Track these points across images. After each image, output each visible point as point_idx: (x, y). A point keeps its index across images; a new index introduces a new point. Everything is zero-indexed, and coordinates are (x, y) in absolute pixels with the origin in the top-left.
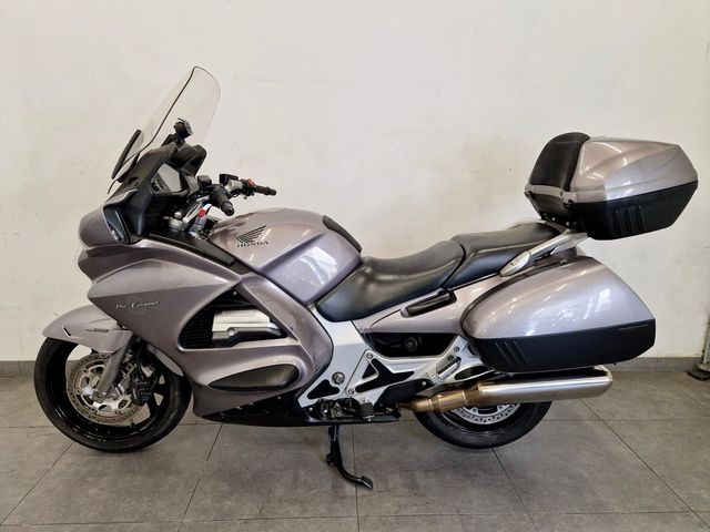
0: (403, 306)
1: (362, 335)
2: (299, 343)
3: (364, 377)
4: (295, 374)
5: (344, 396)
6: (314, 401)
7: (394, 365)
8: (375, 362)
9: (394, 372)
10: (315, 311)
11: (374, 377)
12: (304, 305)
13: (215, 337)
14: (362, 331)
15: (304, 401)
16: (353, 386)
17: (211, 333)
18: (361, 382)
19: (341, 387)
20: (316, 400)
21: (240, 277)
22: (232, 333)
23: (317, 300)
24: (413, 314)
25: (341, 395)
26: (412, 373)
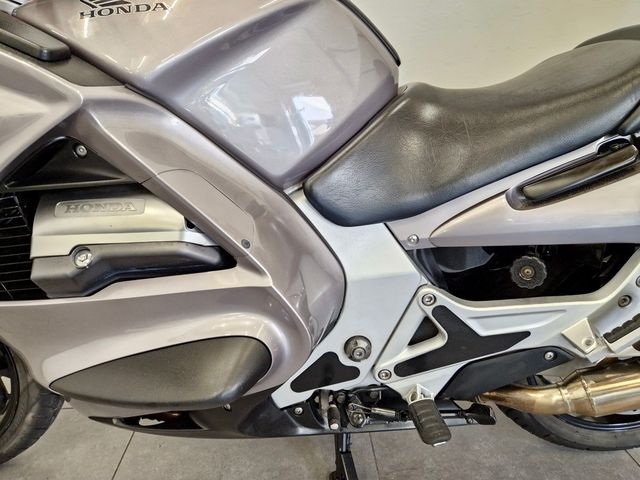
0: (512, 183)
1: (409, 253)
2: (267, 281)
3: (413, 342)
4: (264, 361)
5: (369, 381)
6: (307, 395)
7: (486, 318)
8: (442, 312)
9: (483, 333)
10: (301, 201)
11: (438, 343)
12: (276, 186)
13: (37, 273)
14: (410, 246)
15: (285, 397)
16: (389, 363)
17: (28, 263)
18: (407, 354)
19: (364, 366)
20: (308, 394)
21: (82, 93)
22: (84, 260)
23: (306, 176)
24: (534, 202)
25: (363, 381)
26: (526, 334)
